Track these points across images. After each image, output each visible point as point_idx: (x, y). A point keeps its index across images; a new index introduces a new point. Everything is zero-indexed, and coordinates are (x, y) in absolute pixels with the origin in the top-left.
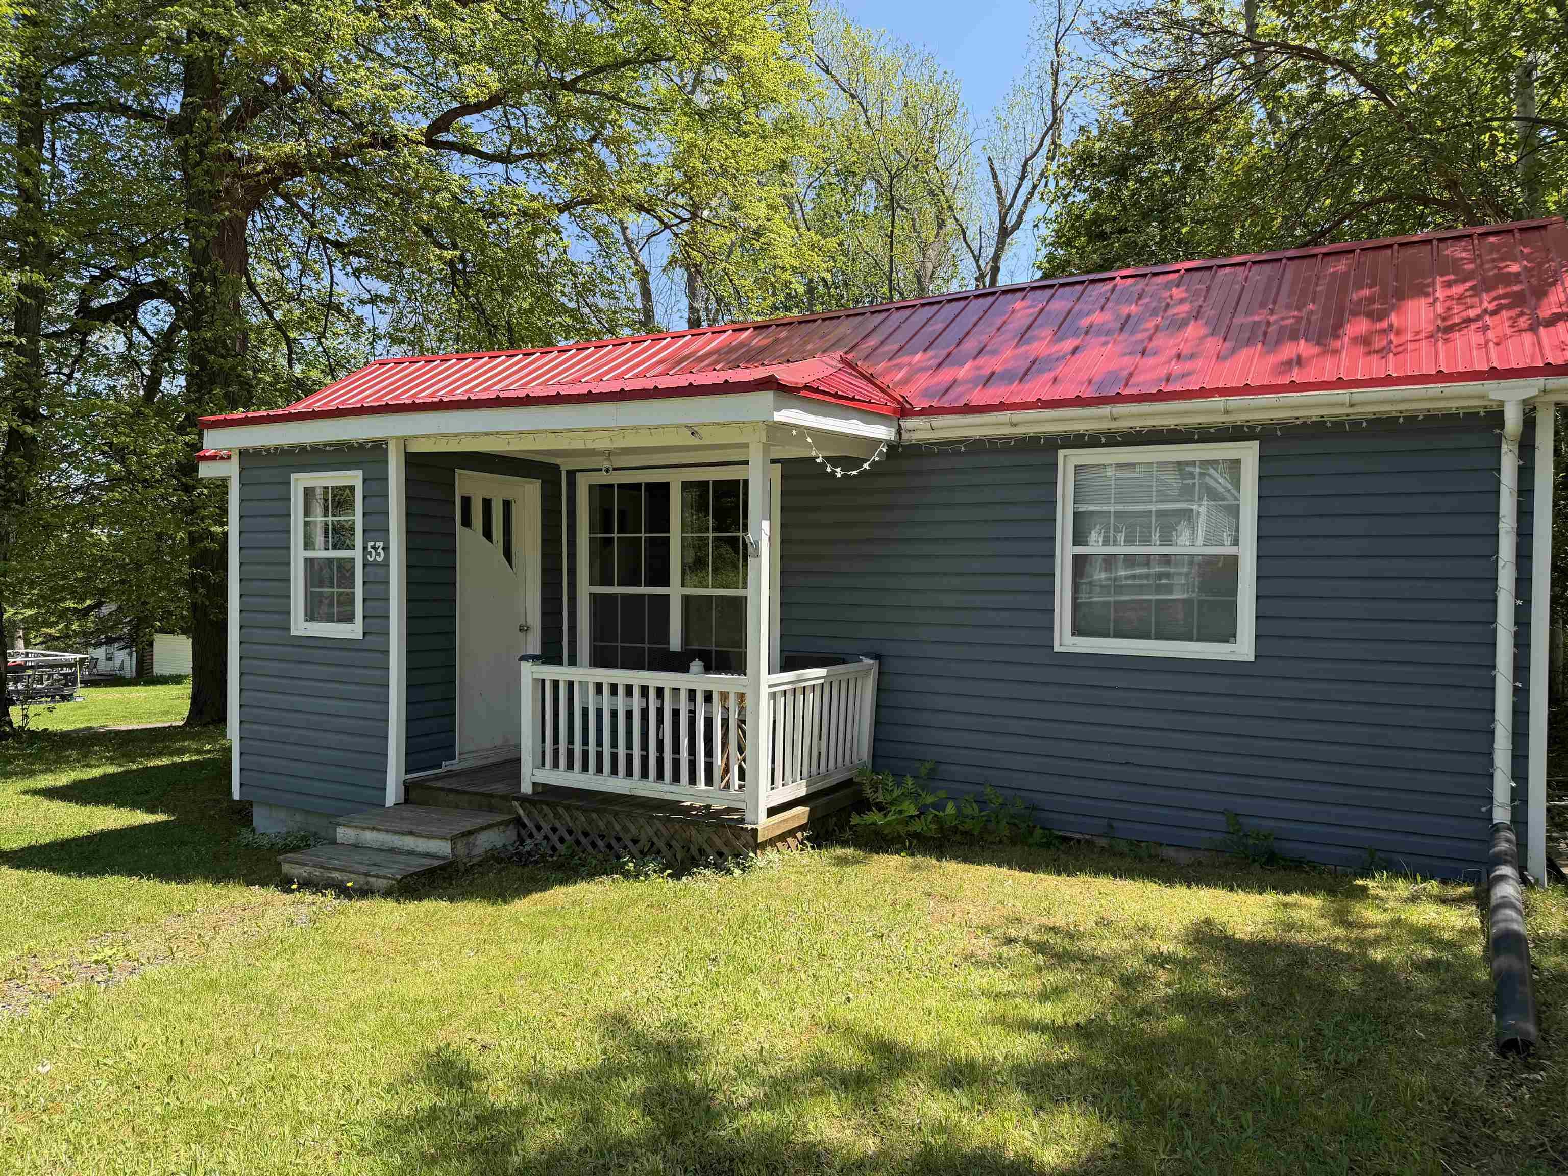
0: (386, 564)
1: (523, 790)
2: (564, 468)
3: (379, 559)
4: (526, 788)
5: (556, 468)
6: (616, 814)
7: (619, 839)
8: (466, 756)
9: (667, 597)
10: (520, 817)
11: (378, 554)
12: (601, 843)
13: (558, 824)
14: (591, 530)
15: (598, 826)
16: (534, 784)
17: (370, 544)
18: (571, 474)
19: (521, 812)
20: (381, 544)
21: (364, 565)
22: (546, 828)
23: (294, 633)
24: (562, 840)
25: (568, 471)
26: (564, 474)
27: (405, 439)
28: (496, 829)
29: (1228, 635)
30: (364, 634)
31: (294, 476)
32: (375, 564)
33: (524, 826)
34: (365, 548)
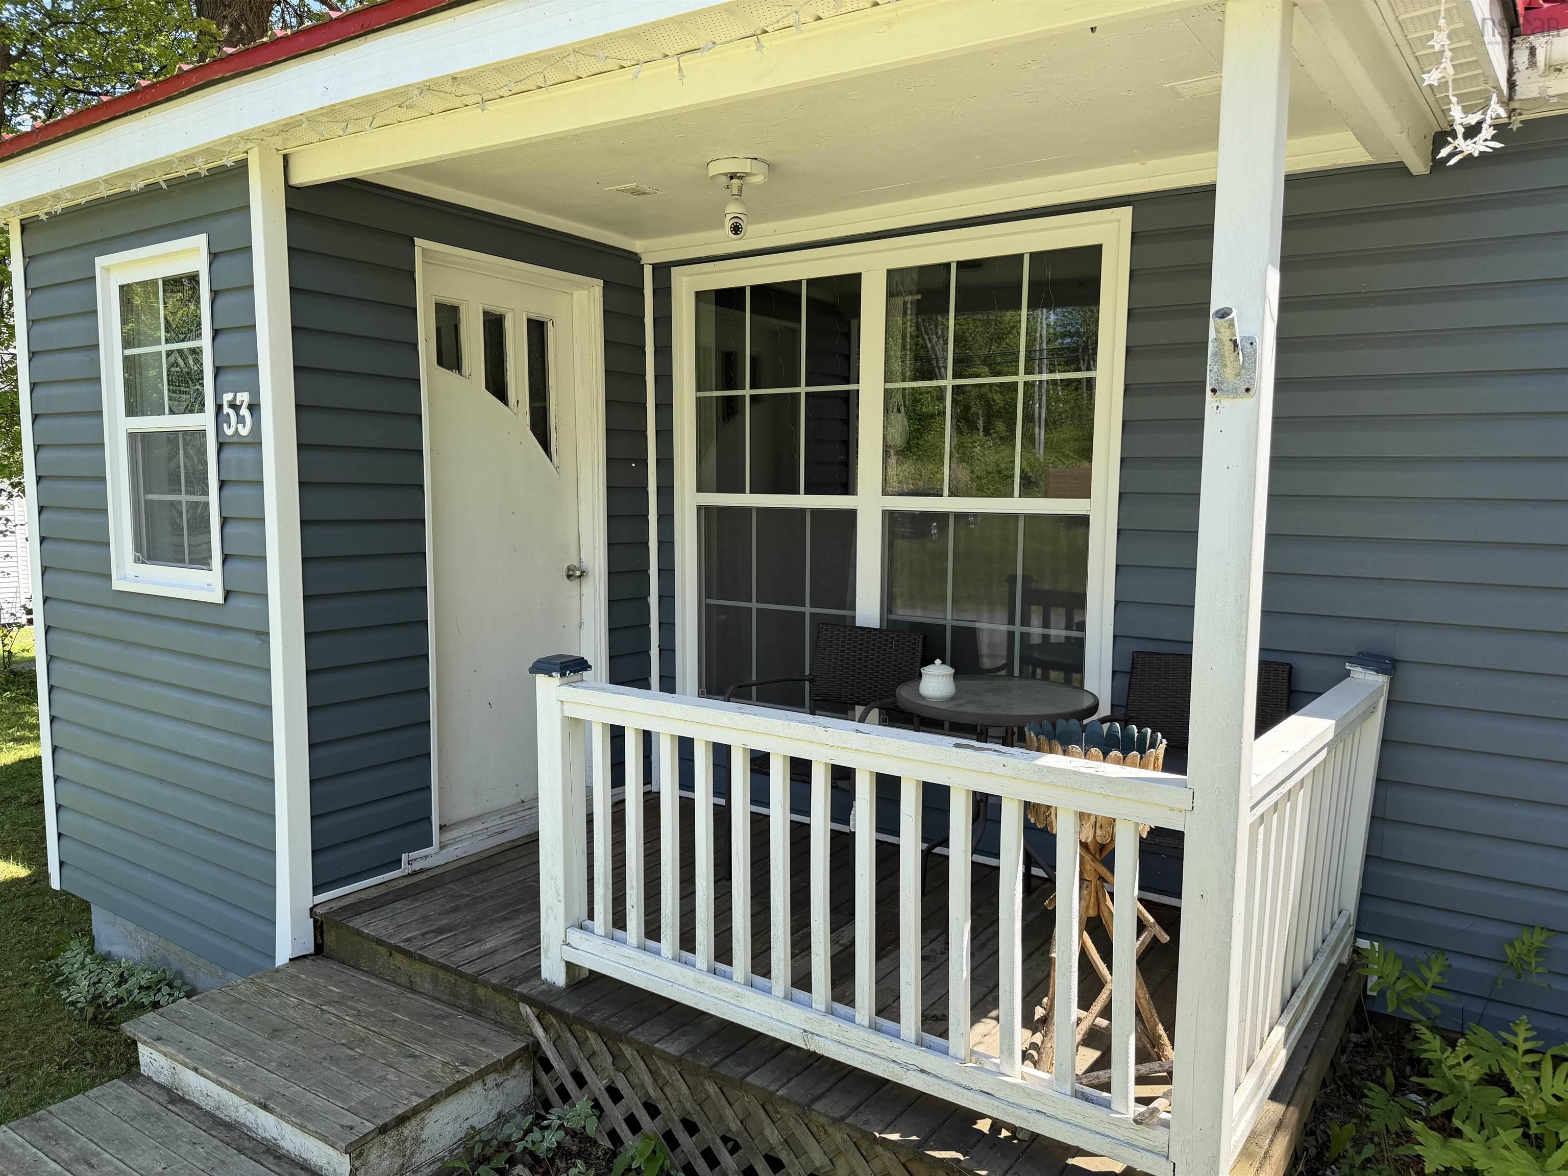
0: (254, 443)
1: (545, 974)
2: (648, 260)
3: (244, 431)
4: (552, 972)
5: (633, 259)
6: (767, 1102)
8: (455, 834)
9: (851, 515)
10: (537, 1044)
11: (241, 420)
13: (622, 1085)
14: (700, 386)
15: (721, 1118)
16: (569, 965)
17: (227, 397)
18: (663, 271)
19: (540, 1032)
20: (246, 397)
21: (221, 446)
22: (597, 1084)
23: (117, 584)
24: (633, 1124)
25: (656, 267)
26: (648, 272)
28: (477, 1087)
30: (227, 594)
31: (101, 262)
32: (238, 442)
33: (547, 1066)
34: (219, 408)
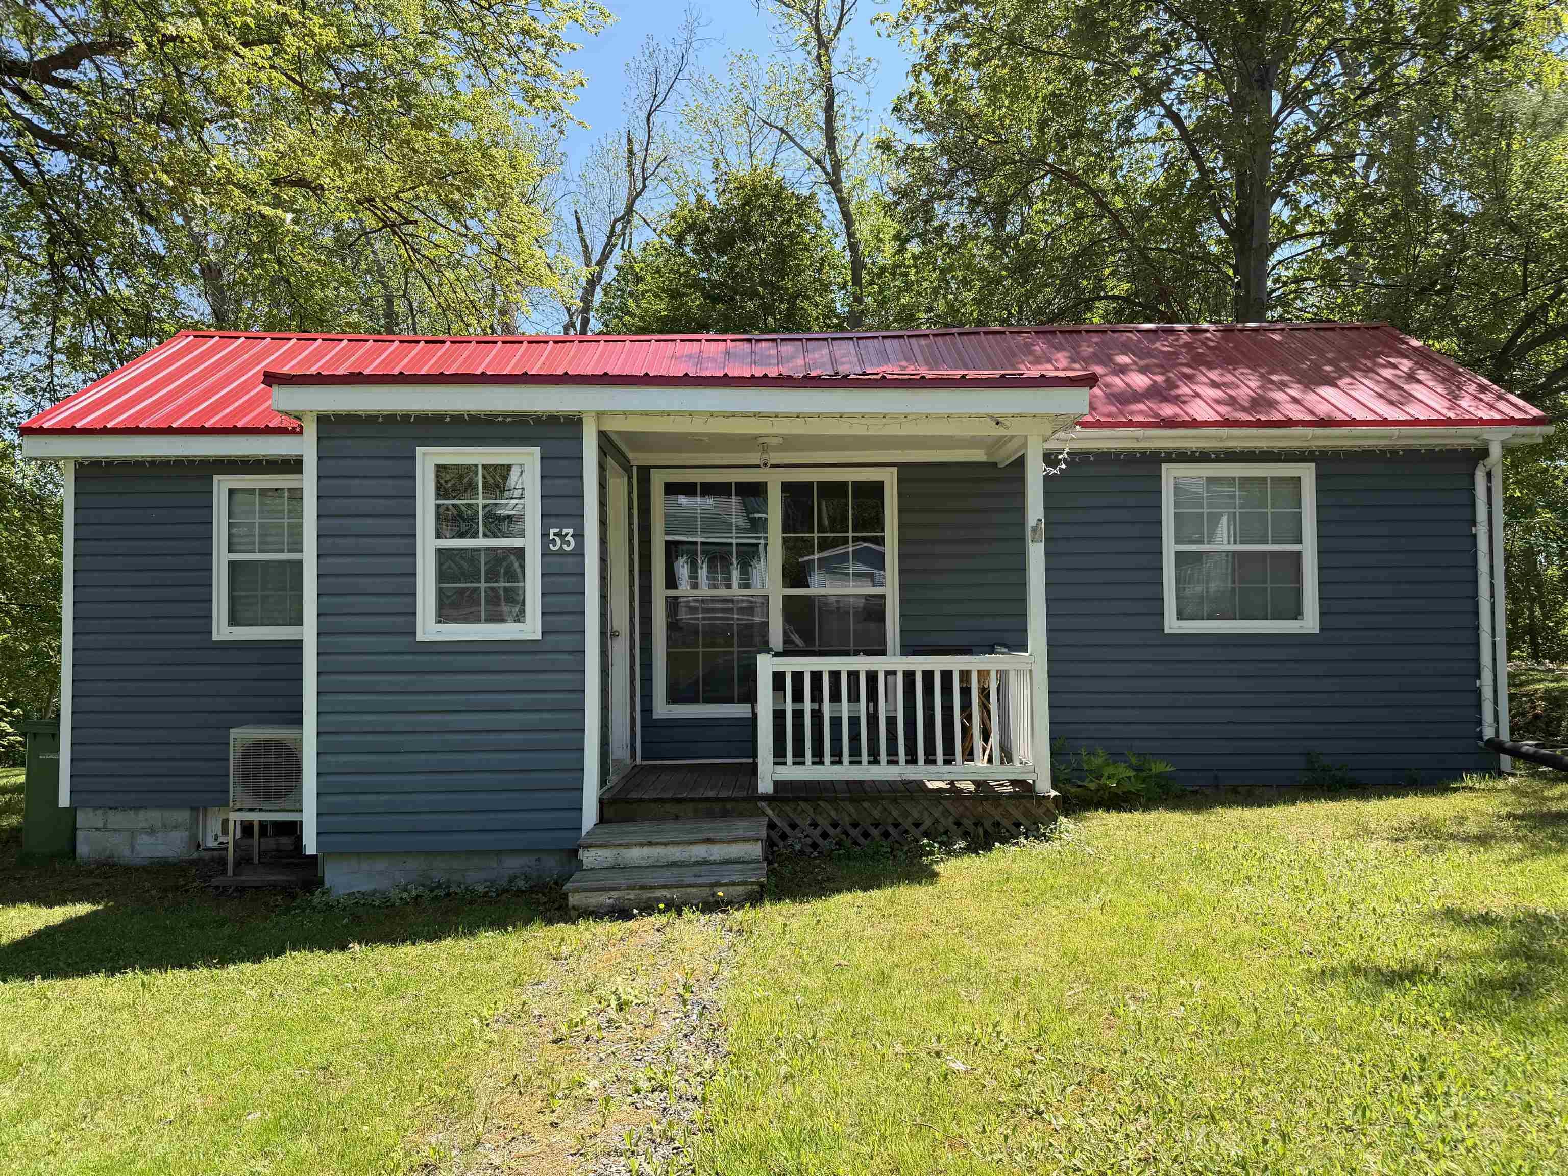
0: (579, 553)
1: (762, 790)
2: (634, 464)
3: (568, 548)
4: (765, 786)
7: (896, 825)
10: (770, 818)
11: (566, 542)
12: (875, 832)
13: (819, 819)
15: (870, 815)
17: (553, 531)
18: (645, 470)
19: (770, 812)
20: (571, 531)
21: (543, 555)
22: (804, 825)
23: (420, 637)
25: (639, 468)
26: (635, 470)
27: (600, 415)
29: (1296, 613)
30: (543, 633)
31: (420, 450)
32: (561, 553)
33: (774, 826)
34: (543, 536)
